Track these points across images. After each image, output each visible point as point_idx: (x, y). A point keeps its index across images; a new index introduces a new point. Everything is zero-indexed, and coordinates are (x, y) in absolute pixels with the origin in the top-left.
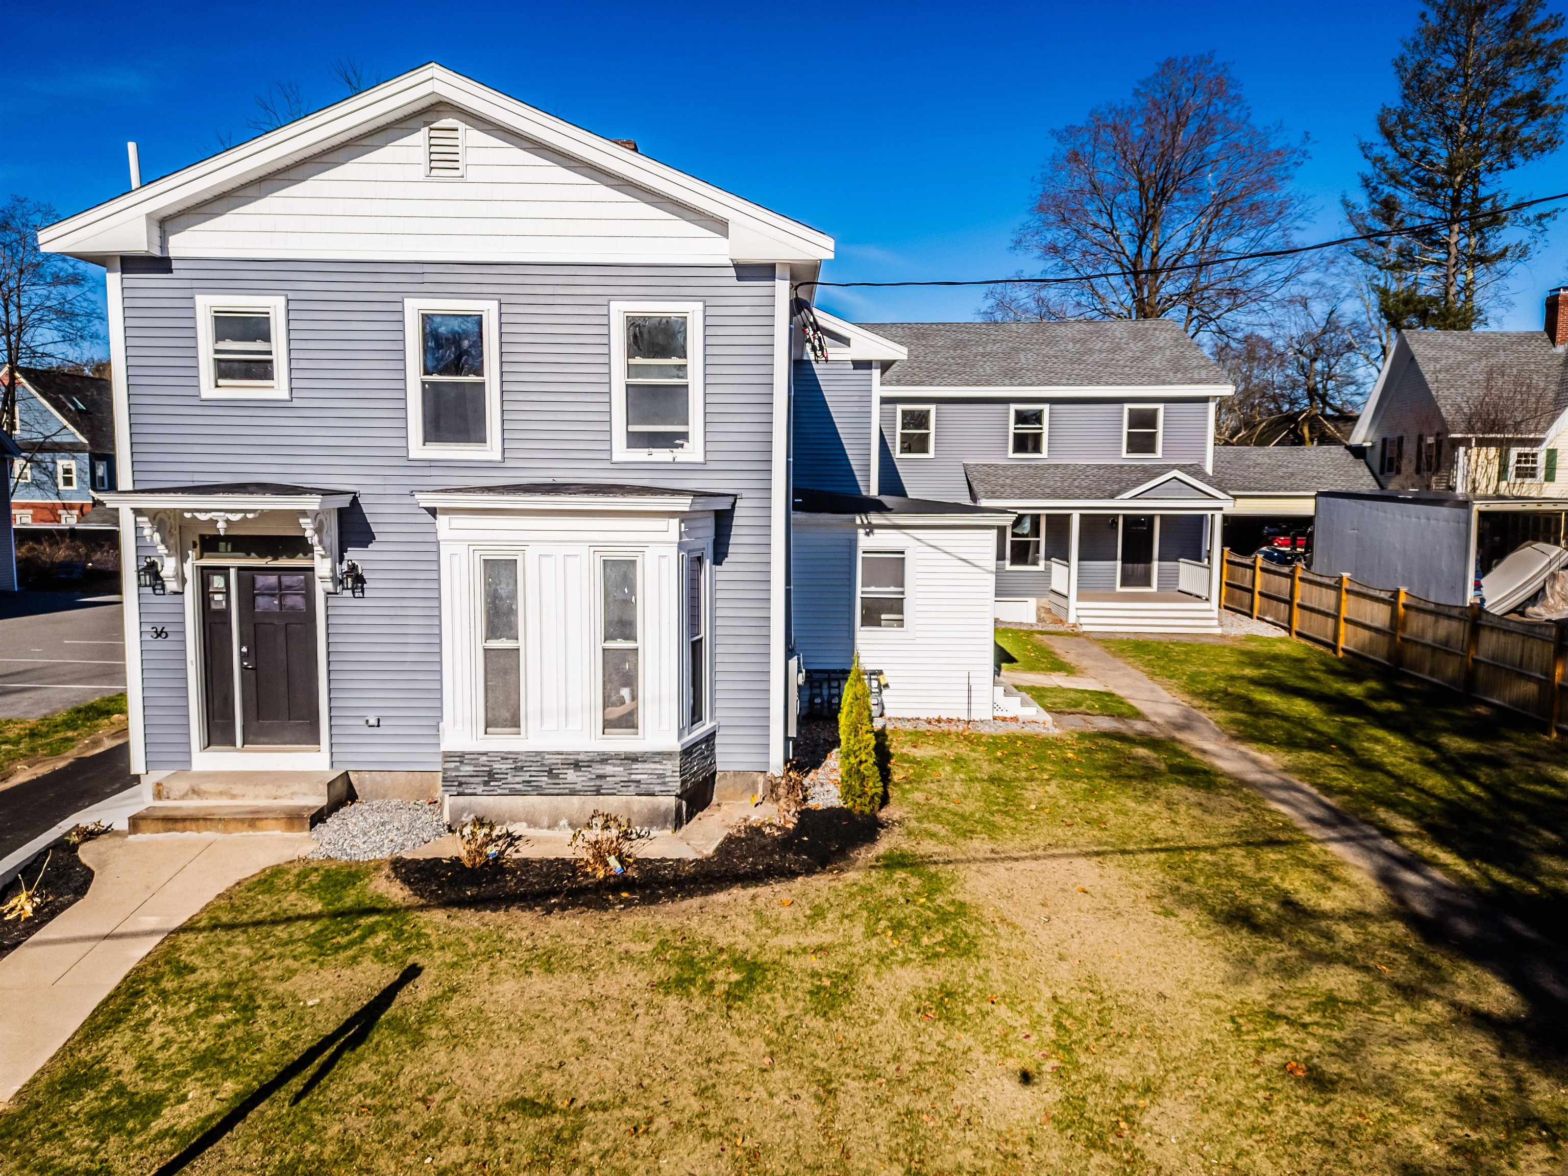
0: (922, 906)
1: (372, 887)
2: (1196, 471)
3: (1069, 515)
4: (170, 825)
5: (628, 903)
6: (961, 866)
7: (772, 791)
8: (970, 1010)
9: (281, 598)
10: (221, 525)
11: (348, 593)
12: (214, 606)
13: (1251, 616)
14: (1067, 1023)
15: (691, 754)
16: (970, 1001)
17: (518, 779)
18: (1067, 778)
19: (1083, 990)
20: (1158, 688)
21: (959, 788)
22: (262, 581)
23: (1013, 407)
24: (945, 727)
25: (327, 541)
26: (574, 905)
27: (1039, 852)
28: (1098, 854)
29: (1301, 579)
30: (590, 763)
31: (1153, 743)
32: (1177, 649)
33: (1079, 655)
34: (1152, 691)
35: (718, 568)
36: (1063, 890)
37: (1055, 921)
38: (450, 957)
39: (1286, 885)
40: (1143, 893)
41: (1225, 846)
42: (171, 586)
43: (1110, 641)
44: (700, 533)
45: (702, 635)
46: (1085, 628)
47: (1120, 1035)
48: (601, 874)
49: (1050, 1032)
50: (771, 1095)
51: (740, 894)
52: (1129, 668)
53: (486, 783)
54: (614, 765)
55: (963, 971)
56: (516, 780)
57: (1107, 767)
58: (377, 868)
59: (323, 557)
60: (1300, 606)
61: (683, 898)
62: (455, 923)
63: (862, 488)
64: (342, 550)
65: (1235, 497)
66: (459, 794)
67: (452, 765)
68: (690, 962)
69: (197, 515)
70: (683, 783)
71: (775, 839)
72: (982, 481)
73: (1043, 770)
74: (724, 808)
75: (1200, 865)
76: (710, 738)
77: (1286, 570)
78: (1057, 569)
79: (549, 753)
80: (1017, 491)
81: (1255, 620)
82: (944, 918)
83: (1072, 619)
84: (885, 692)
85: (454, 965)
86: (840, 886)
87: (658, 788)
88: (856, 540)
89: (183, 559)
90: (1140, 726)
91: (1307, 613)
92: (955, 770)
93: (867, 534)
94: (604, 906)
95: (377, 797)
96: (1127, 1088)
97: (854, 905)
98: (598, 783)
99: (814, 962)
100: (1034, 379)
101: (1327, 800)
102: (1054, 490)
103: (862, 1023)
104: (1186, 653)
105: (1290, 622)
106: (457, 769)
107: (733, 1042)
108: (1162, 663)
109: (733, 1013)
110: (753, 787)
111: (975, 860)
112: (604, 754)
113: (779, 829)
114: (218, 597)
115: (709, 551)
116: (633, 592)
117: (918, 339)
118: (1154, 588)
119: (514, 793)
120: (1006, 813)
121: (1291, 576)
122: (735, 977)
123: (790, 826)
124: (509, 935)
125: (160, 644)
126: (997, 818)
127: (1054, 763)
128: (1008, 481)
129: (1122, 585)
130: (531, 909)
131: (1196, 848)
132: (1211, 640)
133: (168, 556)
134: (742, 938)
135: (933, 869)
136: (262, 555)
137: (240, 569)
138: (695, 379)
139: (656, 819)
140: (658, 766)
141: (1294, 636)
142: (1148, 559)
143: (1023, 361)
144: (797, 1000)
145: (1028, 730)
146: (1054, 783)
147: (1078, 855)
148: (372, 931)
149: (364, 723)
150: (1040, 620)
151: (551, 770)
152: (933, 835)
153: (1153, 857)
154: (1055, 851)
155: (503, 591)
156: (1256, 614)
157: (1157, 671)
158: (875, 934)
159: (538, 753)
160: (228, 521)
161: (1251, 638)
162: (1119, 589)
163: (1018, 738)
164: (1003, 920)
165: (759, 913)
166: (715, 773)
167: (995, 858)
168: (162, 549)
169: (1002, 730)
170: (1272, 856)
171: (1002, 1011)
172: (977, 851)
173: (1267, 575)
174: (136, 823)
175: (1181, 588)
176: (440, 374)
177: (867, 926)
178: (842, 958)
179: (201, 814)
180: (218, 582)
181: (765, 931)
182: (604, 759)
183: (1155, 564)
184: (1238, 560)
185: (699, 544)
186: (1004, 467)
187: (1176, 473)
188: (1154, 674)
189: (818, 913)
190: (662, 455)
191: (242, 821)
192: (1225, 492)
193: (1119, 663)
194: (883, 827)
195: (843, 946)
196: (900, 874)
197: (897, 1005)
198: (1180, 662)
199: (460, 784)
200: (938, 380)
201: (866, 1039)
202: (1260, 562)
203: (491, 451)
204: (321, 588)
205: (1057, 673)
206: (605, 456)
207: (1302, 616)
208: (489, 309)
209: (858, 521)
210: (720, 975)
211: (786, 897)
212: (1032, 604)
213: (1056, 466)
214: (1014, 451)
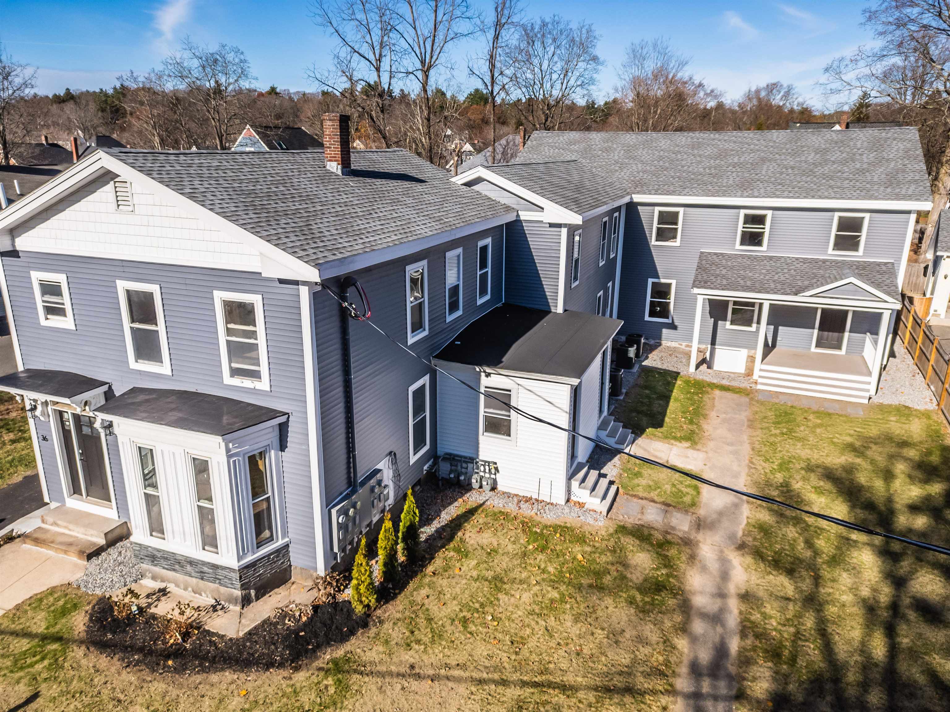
3: (761, 304)
6: (373, 680)
7: (316, 585)
15: (254, 566)
21: (460, 587)
23: (743, 212)
28: (481, 682)
33: (722, 421)
35: (283, 452)
44: (259, 439)
45: (270, 494)
52: (747, 442)
56: (165, 563)
63: (552, 308)
70: (246, 583)
76: (281, 549)
79: (178, 555)
83: (756, 377)
84: (498, 475)
87: (229, 585)
90: (678, 521)
92: (477, 565)
93: (487, 378)
100: (762, 191)
111: (390, 674)
118: (844, 352)
119: (165, 569)
129: (817, 347)
132: (857, 411)
135: (353, 679)
137: (71, 412)
138: (261, 341)
139: (232, 600)
140: (229, 574)
142: (842, 331)
143: (764, 172)
146: (535, 589)
147: (466, 680)
151: (180, 562)
152: (388, 642)
153: (520, 691)
154: (454, 673)
156: (928, 376)
157: (765, 450)
161: (898, 410)
162: (814, 349)
166: (290, 566)
172: (400, 664)
175: (864, 354)
176: (137, 323)
183: (847, 335)
185: (260, 445)
186: (730, 256)
187: (852, 280)
188: (759, 453)
190: (248, 383)
193: (745, 436)
194: (366, 626)
198: (796, 440)
200: (686, 190)
203: (165, 368)
206: (221, 380)
208: (156, 291)
209: (478, 370)
212: (744, 353)
213: (771, 258)
214: (742, 243)
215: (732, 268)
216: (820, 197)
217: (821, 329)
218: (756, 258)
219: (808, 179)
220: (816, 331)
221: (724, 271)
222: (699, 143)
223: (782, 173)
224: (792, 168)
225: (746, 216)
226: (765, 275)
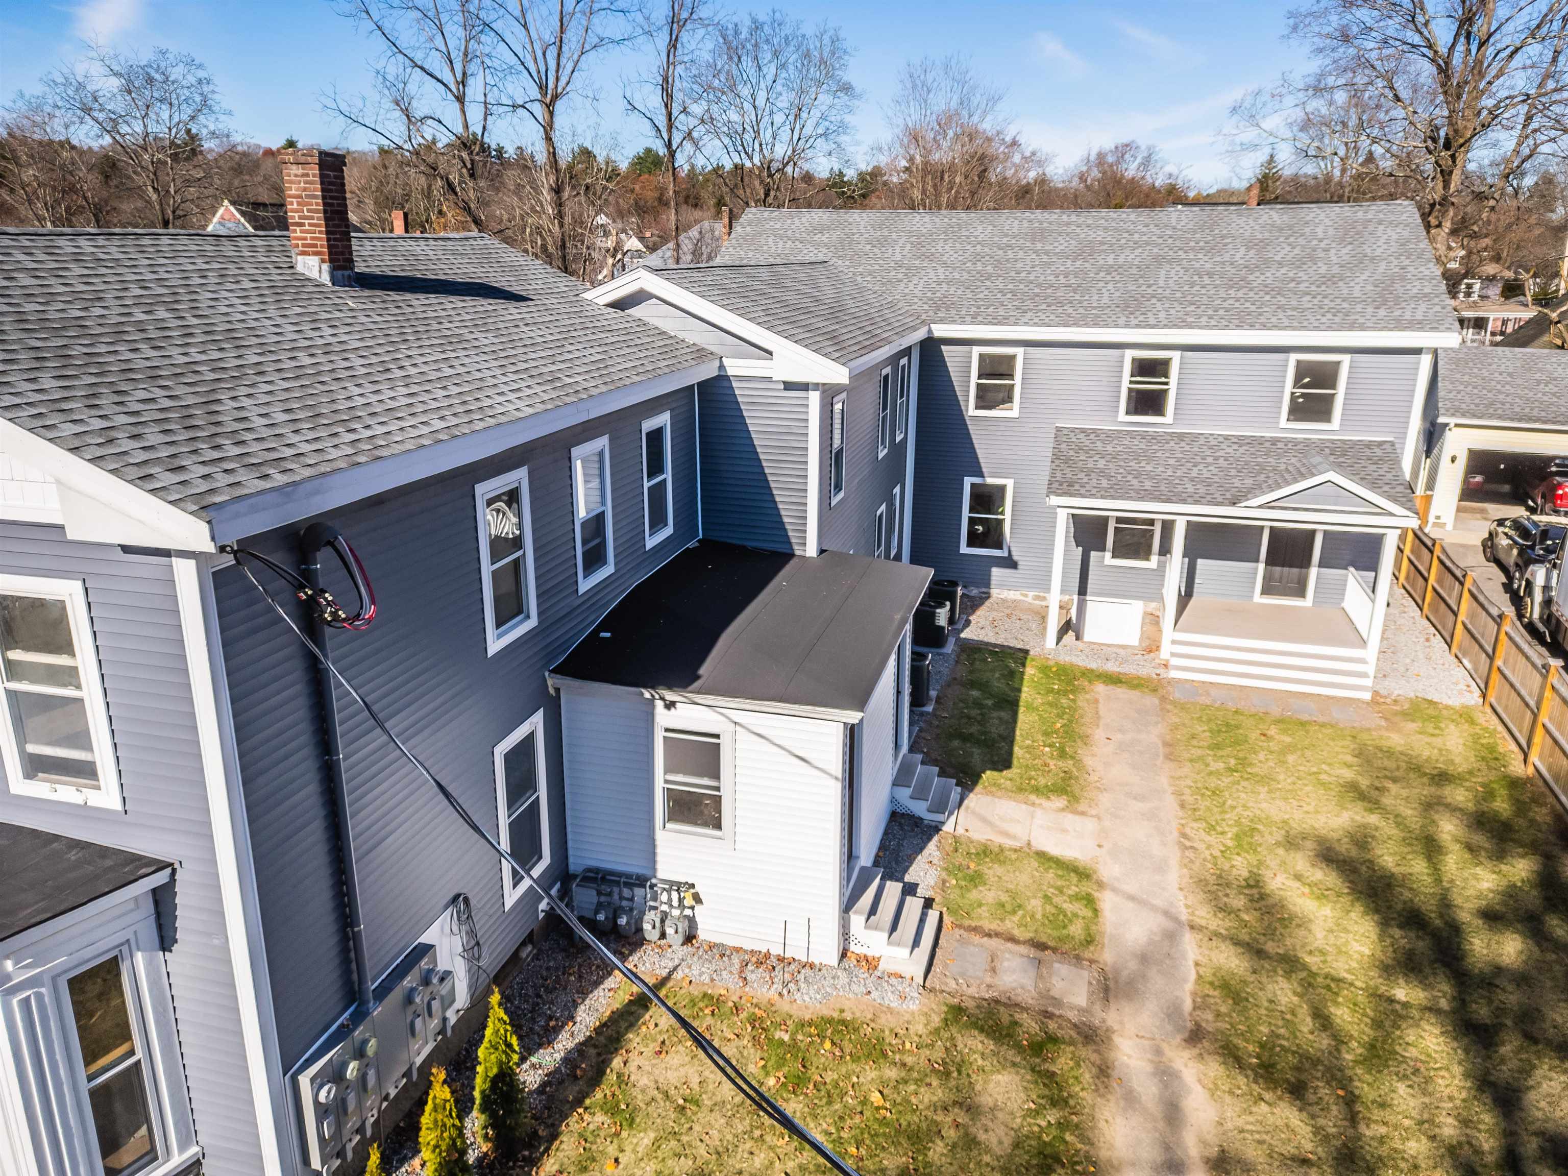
3: (1171, 522)
13: (1449, 649)
20: (1175, 857)
23: (1129, 354)
29: (1507, 635)
33: (1120, 748)
34: (1160, 866)
43: (1192, 707)
46: (1171, 675)
52: (1169, 792)
60: (1500, 671)
63: (796, 547)
81: (1451, 658)
83: (1165, 655)
88: (652, 715)
91: (1507, 686)
93: (668, 708)
105: (1486, 685)
108: (1224, 784)
118: (1309, 601)
129: (1264, 594)
141: (1487, 708)
142: (1305, 565)
156: (1455, 648)
161: (1417, 708)
162: (1257, 599)
173: (1474, 604)
175: (1346, 605)
183: (1314, 571)
186: (1106, 437)
187: (1331, 476)
188: (1193, 815)
193: (1164, 776)
207: (1500, 686)
209: (648, 696)
212: (1135, 610)
213: (1181, 437)
214: (1128, 413)
215: (1115, 456)
216: (1264, 327)
217: (1270, 562)
218: (1154, 437)
219: (1240, 294)
220: (1261, 567)
221: (1101, 463)
222: (1043, 230)
223: (1192, 284)
224: (1210, 275)
225: (1136, 361)
226: (1175, 469)
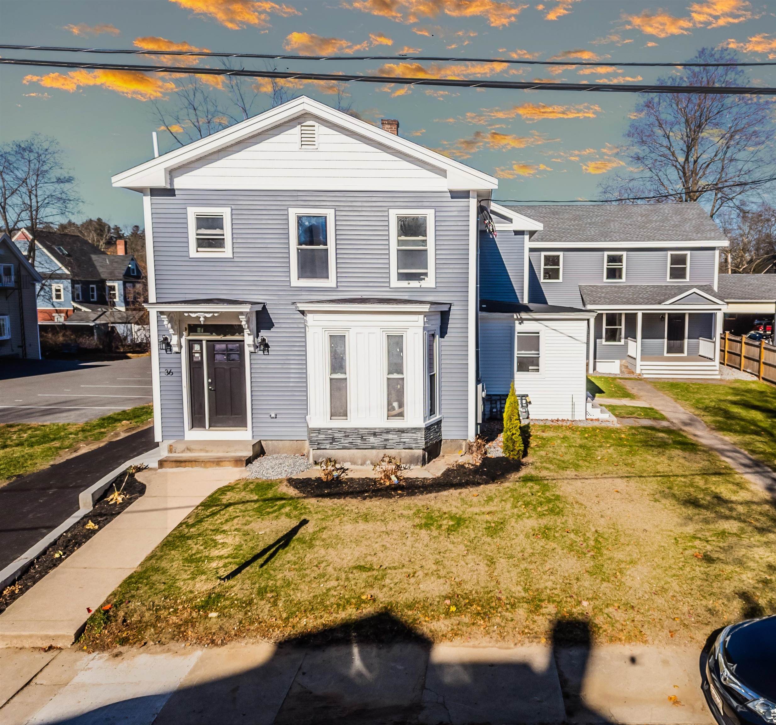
0: (539, 496)
1: (280, 489)
2: (708, 289)
3: (636, 314)
4: (178, 464)
5: (401, 496)
6: (559, 481)
7: (469, 449)
8: (557, 535)
9: (228, 355)
10: (202, 319)
11: (261, 352)
12: (195, 360)
13: (740, 369)
14: (601, 540)
15: (430, 429)
16: (557, 532)
17: (346, 441)
18: (619, 446)
19: (609, 528)
20: (678, 406)
21: (563, 450)
22: (218, 346)
23: (606, 253)
24: (560, 423)
25: (251, 327)
26: (376, 496)
27: (598, 476)
28: (627, 477)
29: (765, 348)
30: (381, 433)
31: (668, 431)
32: (694, 386)
33: (639, 389)
34: (675, 407)
35: (442, 339)
36: (607, 491)
37: (601, 503)
38: (320, 516)
39: (717, 491)
40: (646, 493)
41: (693, 475)
42: (175, 349)
43: (658, 383)
44: (433, 322)
45: (435, 372)
46: (645, 376)
47: (623, 544)
48: (388, 483)
49: (592, 543)
50: (467, 564)
51: (454, 492)
52: (665, 396)
53: (331, 443)
54: (393, 434)
55: (556, 521)
56: (345, 442)
57: (641, 442)
58: (281, 482)
59: (249, 334)
60: (764, 363)
61: (427, 493)
62: (321, 504)
63: (520, 300)
64: (258, 331)
65: (728, 303)
66: (318, 449)
67: (315, 435)
68: (431, 518)
69: (191, 314)
70: (426, 443)
71: (470, 469)
72: (589, 295)
73: (608, 442)
74: (446, 457)
75: (677, 482)
76: (439, 423)
77: (757, 343)
78: (631, 343)
79: (361, 429)
80: (608, 300)
81: (742, 372)
82: (549, 501)
83: (638, 371)
84: (529, 406)
85: (323, 519)
86: (501, 488)
87: (414, 445)
88: (514, 327)
89: (180, 336)
90: (665, 424)
91: (768, 367)
92: (563, 442)
93: (520, 323)
94: (390, 496)
95: (275, 453)
96: (622, 562)
97: (507, 496)
98: (385, 443)
99: (488, 517)
100: (618, 237)
101: (751, 457)
102: (628, 300)
103: (508, 539)
104: (698, 389)
105: (759, 372)
106: (317, 436)
107: (451, 546)
108: (683, 393)
109: (450, 536)
110: (460, 447)
111: (567, 478)
112: (388, 429)
113: (472, 465)
114: (197, 355)
115: (438, 331)
116: (401, 351)
117: (554, 214)
118: (685, 354)
119: (344, 448)
120: (586, 461)
121: (759, 347)
122: (451, 523)
123: (478, 464)
124: (347, 508)
125: (169, 378)
126: (581, 463)
127: (614, 439)
128: (603, 295)
129: (668, 352)
130: (356, 498)
131: (677, 476)
132: (714, 382)
133: (174, 334)
134: (454, 509)
135: (546, 482)
136: (218, 334)
137: (207, 341)
138: (431, 247)
139: (413, 461)
140: (414, 435)
141: (761, 380)
142: (682, 338)
143: (612, 227)
144: (480, 531)
145: (603, 425)
146: (612, 448)
147: (618, 477)
148: (283, 506)
149: (268, 416)
150: (622, 372)
151: (362, 437)
152: (547, 469)
153: (655, 479)
154: (606, 476)
155: (339, 350)
156: (742, 368)
157: (680, 397)
158: (516, 507)
159: (356, 429)
160: (205, 317)
161: (737, 381)
162: (666, 354)
163: (597, 428)
164: (577, 502)
165: (462, 499)
166: (441, 440)
167: (576, 478)
168: (171, 331)
169: (590, 425)
170: (714, 479)
171: (572, 536)
172: (568, 475)
173: (748, 346)
174: (162, 463)
175: (700, 354)
176: (306, 245)
177: (513, 504)
178: (501, 516)
179: (193, 459)
180: (197, 347)
181: (465, 506)
182: (388, 431)
183: (686, 341)
184: (733, 338)
185: (433, 328)
186: (602, 287)
187: (695, 290)
188: (678, 399)
189: (490, 499)
190: (414, 284)
191: (213, 462)
192: (722, 301)
193: (661, 394)
194: (523, 465)
195: (502, 511)
196: (530, 484)
197: (524, 533)
198: (694, 393)
199: (319, 444)
200: (564, 239)
201: (509, 545)
202: (744, 340)
203: (331, 282)
204: (248, 350)
205: (625, 399)
206: (387, 285)
207: (765, 369)
208: (330, 214)
209: (515, 317)
210: (445, 522)
211: (475, 493)
213: (630, 286)
214: (608, 278)
215: (607, 293)
216: (658, 240)
217: (669, 339)
218: (620, 287)
220: (666, 340)
224: (631, 225)
225: (609, 256)
226: (633, 295)
